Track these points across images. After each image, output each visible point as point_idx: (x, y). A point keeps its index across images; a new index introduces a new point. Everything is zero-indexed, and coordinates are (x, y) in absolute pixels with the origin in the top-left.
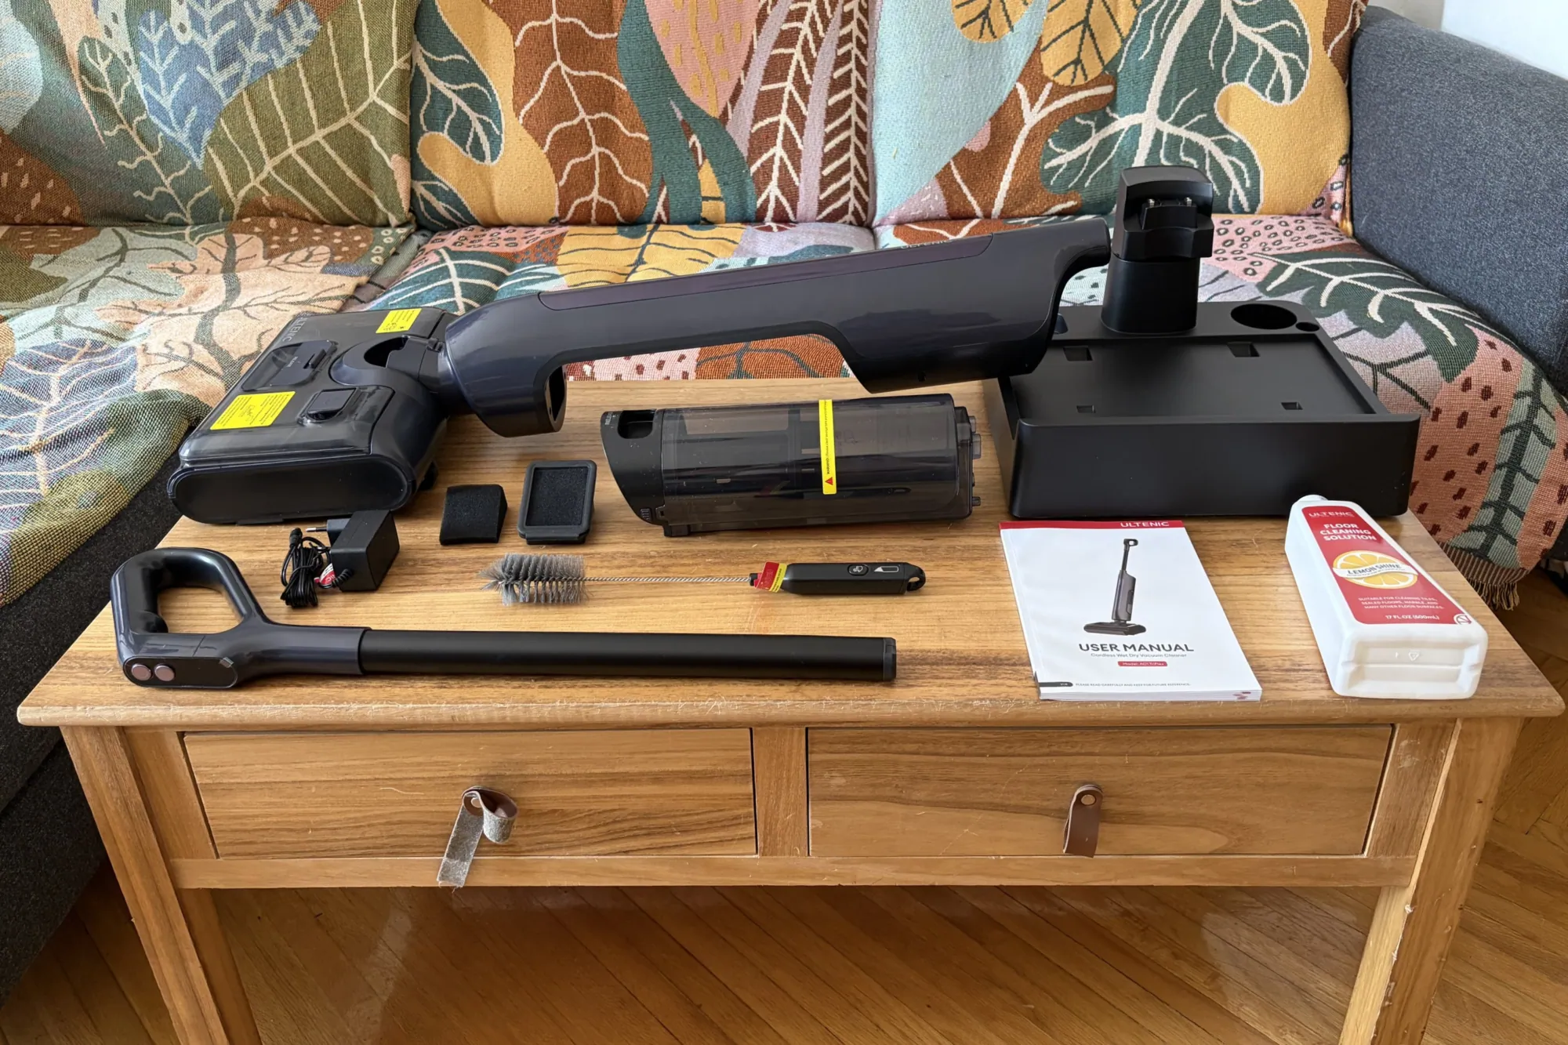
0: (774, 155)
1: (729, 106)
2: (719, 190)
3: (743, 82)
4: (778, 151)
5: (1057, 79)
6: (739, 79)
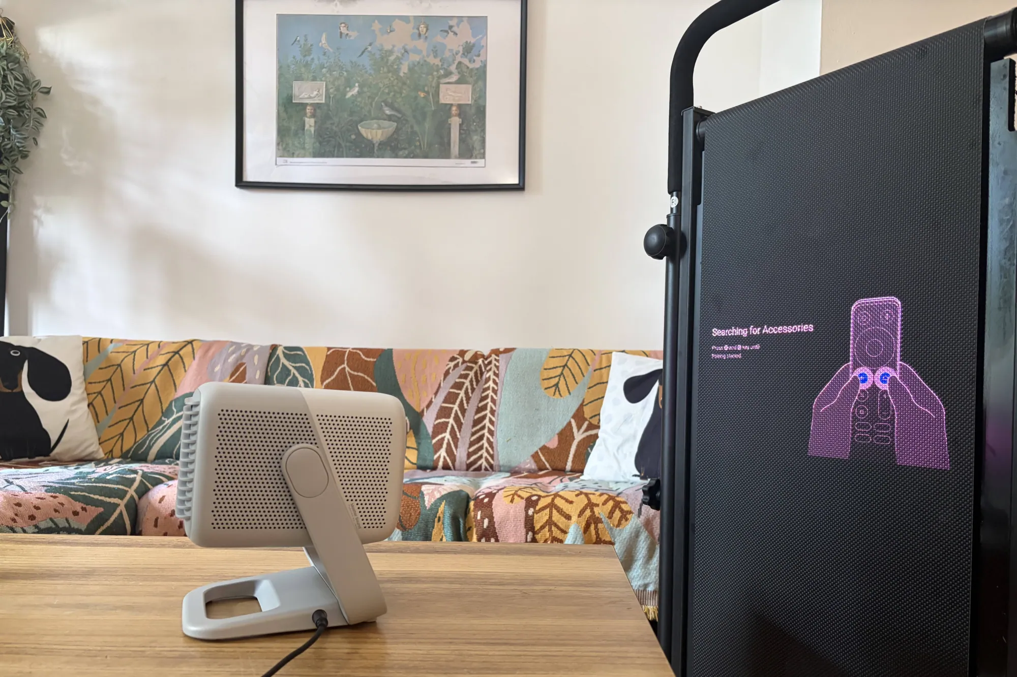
0: (445, 437)
1: (425, 409)
2: (416, 445)
3: (433, 400)
4: (447, 435)
5: (591, 420)
6: (432, 399)
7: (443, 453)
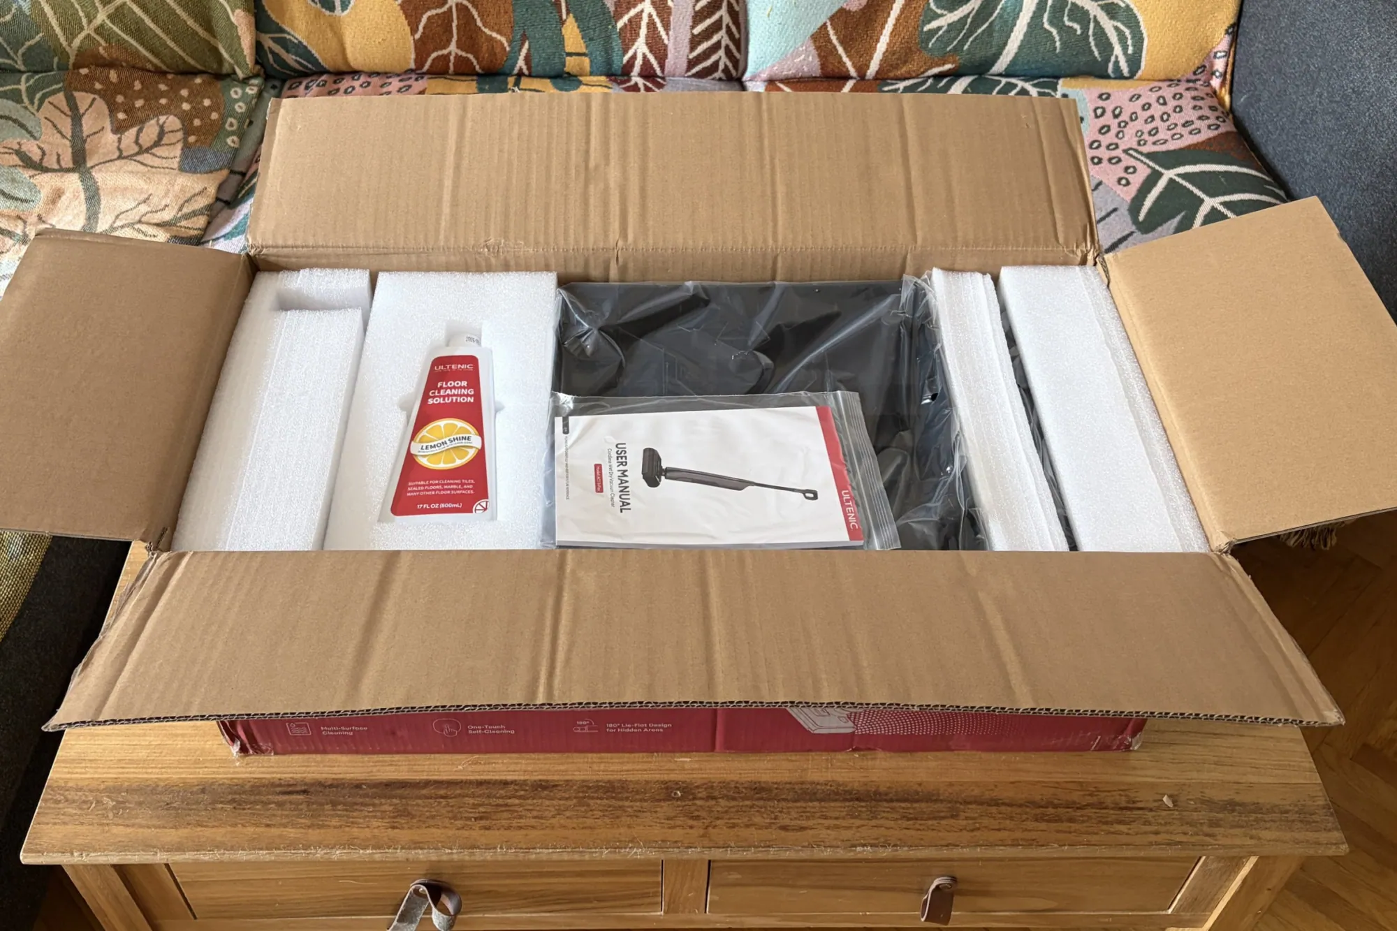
0: (642, 11)
2: (583, 45)
4: (646, 7)
7: (640, 47)
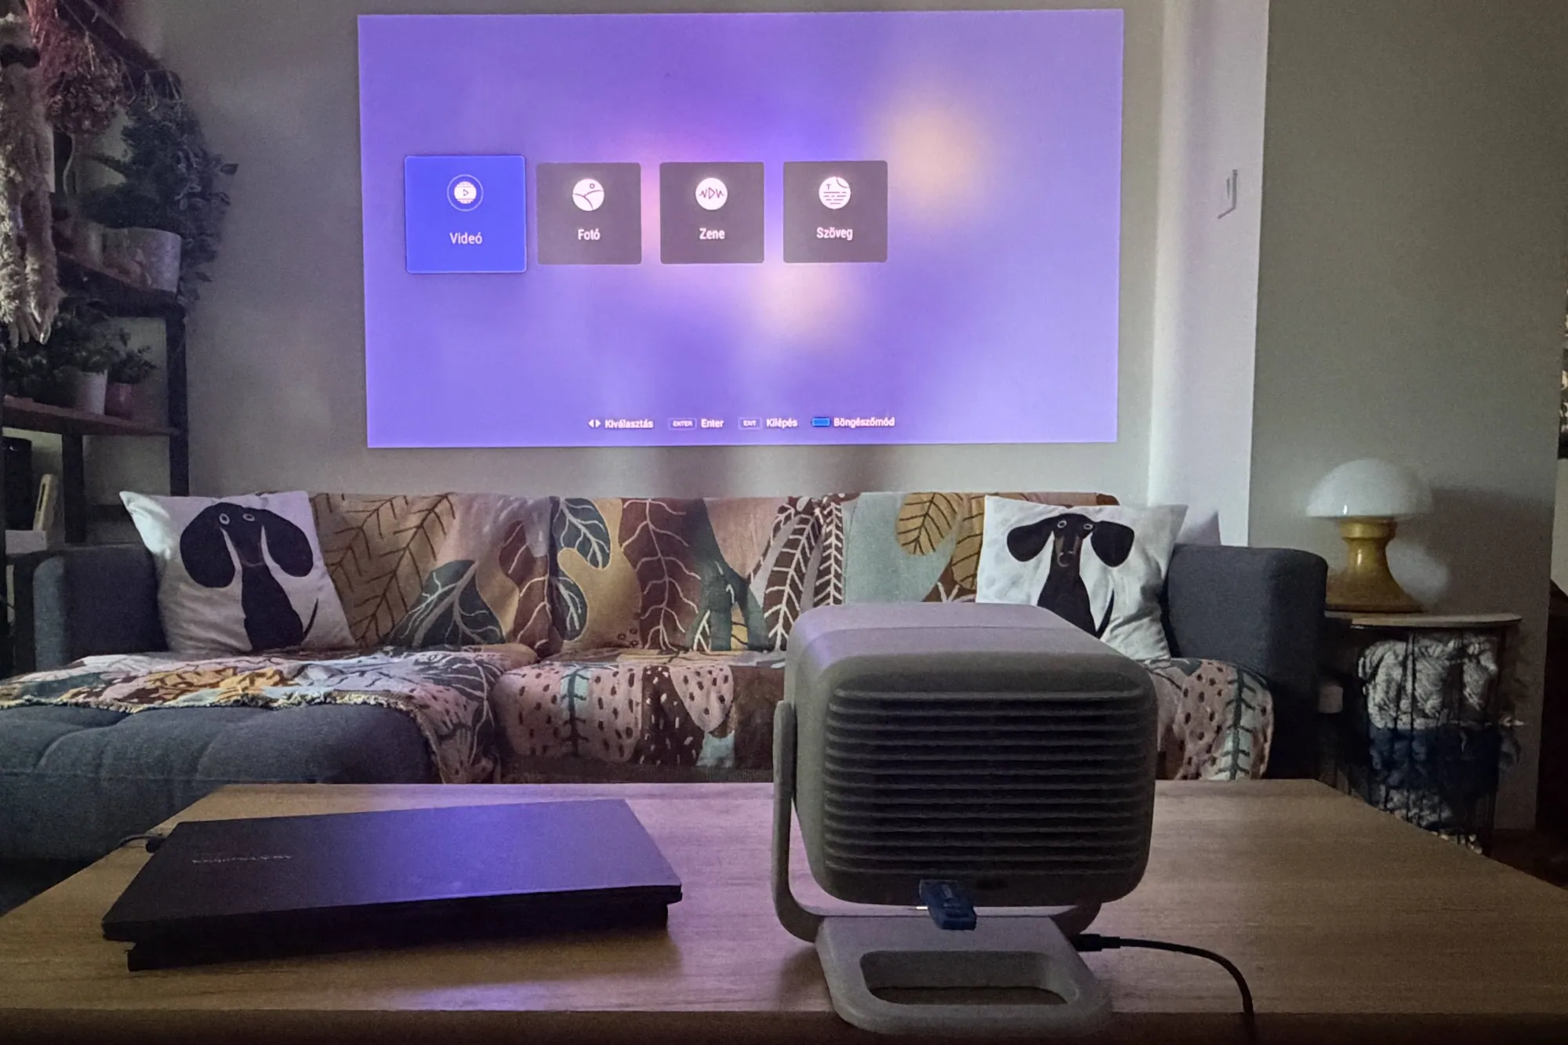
0: (780, 609)
1: (752, 574)
3: (762, 563)
4: (783, 607)
5: (962, 583)
6: (760, 561)
7: (779, 628)
